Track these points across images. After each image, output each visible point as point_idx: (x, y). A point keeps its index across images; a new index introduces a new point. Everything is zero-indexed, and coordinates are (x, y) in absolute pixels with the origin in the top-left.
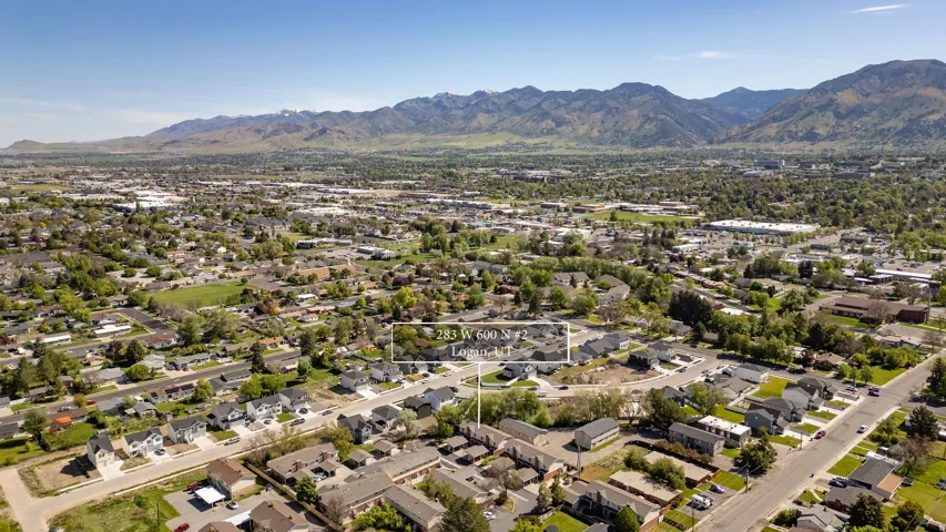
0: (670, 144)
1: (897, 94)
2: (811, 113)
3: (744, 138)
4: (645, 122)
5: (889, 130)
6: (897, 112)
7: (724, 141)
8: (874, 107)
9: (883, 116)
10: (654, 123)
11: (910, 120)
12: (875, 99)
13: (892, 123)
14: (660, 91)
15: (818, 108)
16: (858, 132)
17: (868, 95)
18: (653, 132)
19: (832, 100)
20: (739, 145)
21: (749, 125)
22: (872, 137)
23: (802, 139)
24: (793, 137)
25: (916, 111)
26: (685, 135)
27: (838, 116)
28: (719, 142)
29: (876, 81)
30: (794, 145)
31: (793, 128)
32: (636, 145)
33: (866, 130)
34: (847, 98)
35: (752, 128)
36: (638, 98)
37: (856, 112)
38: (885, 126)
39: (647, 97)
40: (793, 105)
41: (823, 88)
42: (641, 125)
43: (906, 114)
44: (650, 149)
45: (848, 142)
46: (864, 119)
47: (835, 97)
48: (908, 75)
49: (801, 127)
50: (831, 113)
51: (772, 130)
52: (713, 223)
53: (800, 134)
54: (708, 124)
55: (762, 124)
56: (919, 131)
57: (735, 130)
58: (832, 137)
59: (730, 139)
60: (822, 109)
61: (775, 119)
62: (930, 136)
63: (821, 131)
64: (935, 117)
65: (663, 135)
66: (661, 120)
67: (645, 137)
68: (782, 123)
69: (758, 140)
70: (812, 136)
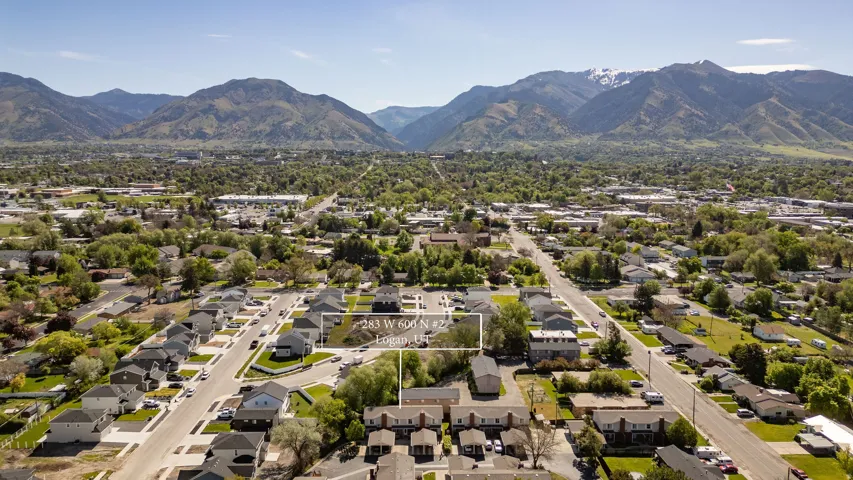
0: (61, 139)
1: (260, 104)
2: (195, 116)
3: (141, 135)
4: (25, 115)
5: (260, 132)
6: (263, 119)
7: (120, 137)
8: (246, 113)
9: (253, 120)
10: (37, 116)
11: (273, 125)
12: (245, 107)
13: (261, 127)
14: (33, 83)
15: (201, 111)
16: (239, 133)
17: (238, 104)
18: (38, 125)
19: (211, 105)
20: (136, 141)
21: (142, 123)
22: (250, 137)
23: (193, 138)
24: (186, 135)
25: (278, 119)
26: (75, 131)
27: (219, 118)
28: (116, 138)
29: (241, 92)
30: (188, 142)
31: (184, 127)
32: (19, 139)
33: (244, 131)
34: (223, 105)
35: (146, 126)
36: (10, 89)
37: (232, 117)
38: (258, 129)
39: (21, 89)
40: (178, 108)
41: (201, 95)
42: (21, 119)
43: (270, 120)
44: (39, 143)
45: (233, 140)
46: (241, 122)
47: (214, 103)
48: (264, 90)
49: (192, 127)
50: (212, 116)
51: (165, 128)
52: (220, 198)
53: (191, 133)
54: (95, 120)
55: (154, 123)
56: (283, 134)
57: (129, 128)
58: (219, 136)
59: (126, 135)
60: (205, 112)
61: (165, 119)
62: (289, 137)
63: (209, 131)
64: (289, 124)
65: (50, 128)
66: (45, 113)
67: (29, 130)
68: (173, 122)
69: (154, 137)
70: (201, 135)
